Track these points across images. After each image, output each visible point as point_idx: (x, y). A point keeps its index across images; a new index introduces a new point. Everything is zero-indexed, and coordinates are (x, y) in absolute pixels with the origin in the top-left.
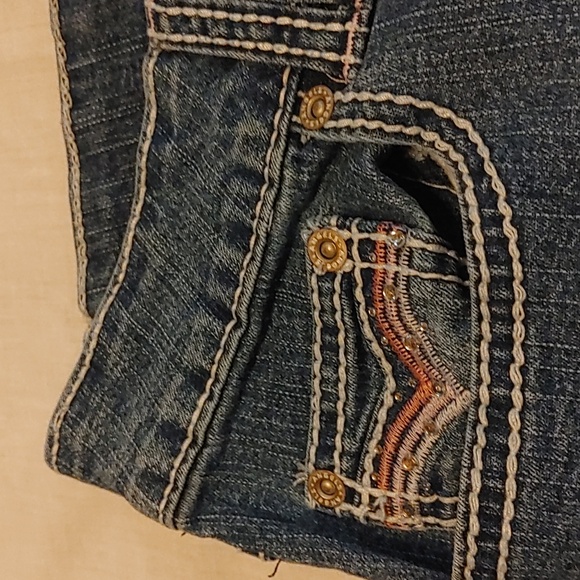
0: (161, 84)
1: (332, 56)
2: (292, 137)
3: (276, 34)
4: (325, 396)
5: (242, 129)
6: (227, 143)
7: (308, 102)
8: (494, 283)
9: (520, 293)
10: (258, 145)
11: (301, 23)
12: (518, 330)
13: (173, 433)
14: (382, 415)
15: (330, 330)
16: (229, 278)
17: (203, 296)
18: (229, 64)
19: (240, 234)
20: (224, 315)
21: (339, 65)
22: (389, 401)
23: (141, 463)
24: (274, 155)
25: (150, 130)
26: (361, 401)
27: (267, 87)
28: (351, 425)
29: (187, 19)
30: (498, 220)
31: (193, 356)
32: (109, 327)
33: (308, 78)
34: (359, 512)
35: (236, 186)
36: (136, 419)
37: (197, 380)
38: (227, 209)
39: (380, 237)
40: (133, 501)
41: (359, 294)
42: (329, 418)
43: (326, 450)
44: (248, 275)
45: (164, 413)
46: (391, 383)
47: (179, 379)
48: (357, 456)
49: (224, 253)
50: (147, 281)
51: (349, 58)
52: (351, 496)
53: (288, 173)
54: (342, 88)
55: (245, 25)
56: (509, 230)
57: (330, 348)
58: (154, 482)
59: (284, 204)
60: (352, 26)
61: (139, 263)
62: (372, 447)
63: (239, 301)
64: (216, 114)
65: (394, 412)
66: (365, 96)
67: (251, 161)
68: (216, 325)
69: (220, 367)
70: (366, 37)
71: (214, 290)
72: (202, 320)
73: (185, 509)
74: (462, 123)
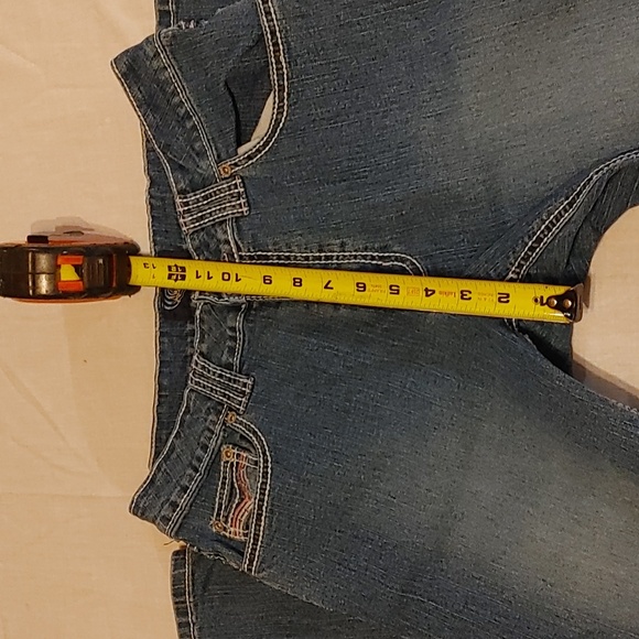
0: (189, 398)
1: (238, 406)
2: (224, 424)
3: (224, 396)
4: (220, 498)
5: (210, 417)
6: (205, 420)
7: (230, 416)
8: (263, 483)
9: (268, 488)
10: (215, 424)
11: (231, 395)
12: (266, 498)
13: (174, 505)
14: (235, 506)
15: (225, 478)
16: (200, 460)
17: (191, 463)
18: (210, 399)
19: (205, 448)
20: (196, 470)
21: (239, 409)
22: (237, 501)
23: (162, 513)
24: (218, 427)
25: (183, 410)
26: (229, 501)
27: (220, 408)
28: (226, 509)
29: (200, 383)
30: (267, 467)
31: (185, 482)
32: (159, 468)
33: (231, 410)
34: (227, 534)
35: (206, 432)
36: (163, 499)
37: (185, 489)
38: (202, 439)
39: (242, 453)
40: (158, 526)
41: (234, 469)
42: (220, 505)
43: (218, 515)
44: (206, 459)
45: (172, 498)
46: (238, 496)
47: (179, 488)
48: (227, 517)
49: (199, 452)
50: (174, 456)
51: (241, 408)
52: (225, 529)
53: (222, 433)
54: (240, 415)
55: (217, 391)
56: (269, 471)
57: (224, 483)
58: (166, 520)
59: (219, 442)
60: (244, 400)
61: (172, 449)
62: (231, 515)
63: (202, 467)
64: (204, 411)
66: (244, 420)
67: (211, 427)
68: (194, 474)
69: (193, 487)
70: (247, 404)
71: (195, 463)
72: (190, 471)
73: (175, 529)
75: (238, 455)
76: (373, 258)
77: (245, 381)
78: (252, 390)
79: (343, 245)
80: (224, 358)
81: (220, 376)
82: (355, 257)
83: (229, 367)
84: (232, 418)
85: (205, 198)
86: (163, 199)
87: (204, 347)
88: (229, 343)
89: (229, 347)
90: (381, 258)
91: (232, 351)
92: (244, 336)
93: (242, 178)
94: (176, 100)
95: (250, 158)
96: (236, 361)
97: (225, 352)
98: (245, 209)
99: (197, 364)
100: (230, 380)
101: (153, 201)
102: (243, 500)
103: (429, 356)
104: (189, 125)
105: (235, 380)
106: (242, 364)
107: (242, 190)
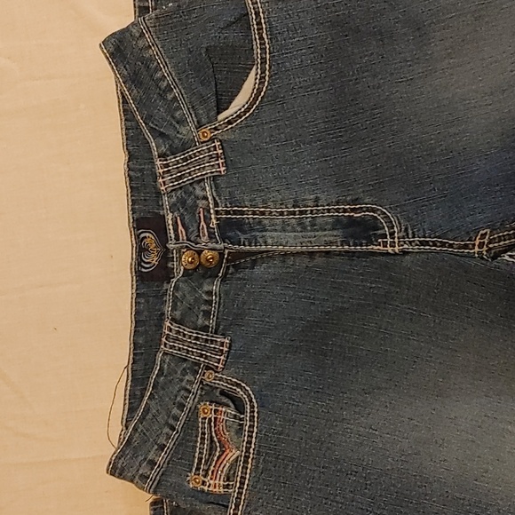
0: (163, 361)
1: (216, 364)
2: (201, 382)
3: (201, 356)
4: (200, 453)
5: (187, 378)
6: (182, 380)
7: (207, 374)
10: (191, 383)
11: (209, 354)
13: (152, 463)
14: (215, 458)
15: (203, 434)
16: (176, 419)
17: (167, 422)
18: (185, 360)
19: (181, 407)
20: (173, 429)
21: (217, 367)
22: (218, 454)
23: (140, 472)
24: (195, 386)
25: (156, 372)
26: (210, 455)
27: (196, 368)
28: (206, 461)
29: (175, 347)
31: (162, 440)
32: (135, 429)
33: (208, 368)
34: (206, 488)
35: (182, 392)
36: (141, 458)
37: (162, 447)
38: (178, 399)
39: (220, 409)
40: (136, 484)
41: (212, 424)
42: (200, 459)
43: (198, 469)
44: (183, 417)
45: (150, 457)
46: (218, 449)
47: (156, 447)
48: (207, 471)
49: (175, 411)
50: (149, 416)
51: (220, 366)
52: (204, 483)
53: (199, 392)
54: (218, 372)
55: (193, 352)
57: (203, 439)
58: (144, 478)
59: (196, 400)
60: (222, 357)
61: (147, 410)
62: (212, 468)
63: (179, 425)
64: (179, 372)
65: (219, 458)
66: (224, 377)
67: (188, 387)
68: (171, 432)
69: (170, 444)
70: (226, 361)
71: (171, 421)
72: (166, 430)
73: (153, 487)
74: (248, 388)
75: (216, 411)
76: (345, 210)
77: (223, 340)
78: (230, 348)
79: (317, 200)
80: (200, 322)
81: (197, 338)
82: (329, 211)
83: (205, 329)
84: (209, 377)
85: (185, 160)
86: (141, 170)
87: (178, 314)
88: (204, 307)
89: (203, 311)
90: (353, 210)
91: (207, 314)
92: (220, 299)
93: (220, 141)
94: (159, 75)
95: (230, 123)
96: (212, 323)
97: (200, 316)
98: (222, 169)
99: (170, 330)
100: (206, 341)
101: (132, 173)
102: (224, 452)
103: (404, 296)
104: (170, 97)
105: (212, 341)
106: (218, 325)
107: (221, 151)
